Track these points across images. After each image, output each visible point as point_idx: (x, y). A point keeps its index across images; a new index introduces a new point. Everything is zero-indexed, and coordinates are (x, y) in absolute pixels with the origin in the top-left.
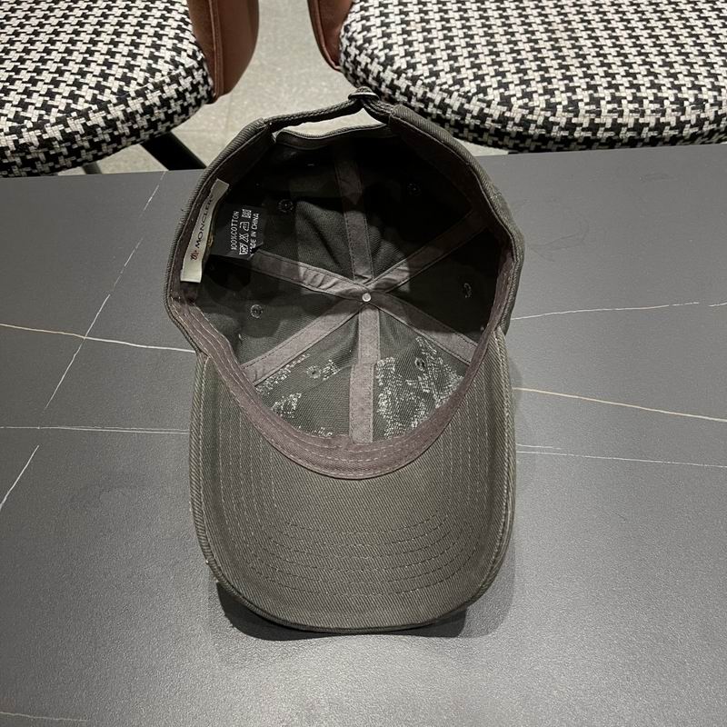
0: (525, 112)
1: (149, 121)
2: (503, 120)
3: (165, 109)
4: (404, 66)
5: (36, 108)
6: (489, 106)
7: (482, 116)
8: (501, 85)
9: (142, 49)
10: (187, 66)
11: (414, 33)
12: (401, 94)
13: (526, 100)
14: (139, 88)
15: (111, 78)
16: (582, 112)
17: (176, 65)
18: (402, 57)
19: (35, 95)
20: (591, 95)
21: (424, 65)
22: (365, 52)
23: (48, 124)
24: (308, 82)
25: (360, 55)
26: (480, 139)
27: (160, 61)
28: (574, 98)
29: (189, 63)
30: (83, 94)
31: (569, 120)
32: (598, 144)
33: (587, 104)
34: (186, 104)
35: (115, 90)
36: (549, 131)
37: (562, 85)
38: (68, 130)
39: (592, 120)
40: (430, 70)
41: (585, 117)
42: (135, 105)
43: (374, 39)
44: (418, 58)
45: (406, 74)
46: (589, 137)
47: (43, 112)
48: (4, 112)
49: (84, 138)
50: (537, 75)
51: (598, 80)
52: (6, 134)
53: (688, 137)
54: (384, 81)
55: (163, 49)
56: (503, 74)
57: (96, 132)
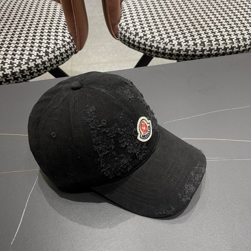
0: (187, 47)
1: (56, 61)
2: (179, 50)
3: (61, 57)
4: (142, 35)
5: (17, 60)
6: (174, 46)
7: (172, 50)
8: (177, 39)
9: (52, 37)
10: (68, 42)
11: (144, 24)
12: (142, 45)
13: (186, 43)
14: (52, 50)
15: (42, 47)
16: (206, 45)
17: (64, 41)
18: (141, 33)
19: (16, 55)
20: (208, 40)
21: (149, 34)
22: (128, 32)
23: (22, 65)
24: (97, 48)
25: (126, 33)
26: (171, 58)
27: (59, 40)
28: (203, 41)
29: (68, 40)
30: (33, 53)
31: (202, 48)
32: (212, 55)
33: (207, 42)
34: (68, 54)
35: (44, 51)
36: (195, 53)
37: (198, 37)
38: (29, 66)
39: (210, 48)
40: (152, 36)
41: (207, 47)
42: (51, 56)
43: (130, 28)
44: (147, 32)
45: (143, 38)
46: (209, 54)
47: (20, 61)
48: (6, 61)
49: (35, 69)
50: (189, 35)
51: (210, 35)
52: (8, 69)
53: (242, 51)
54: (136, 41)
55: (59, 36)
56: (177, 35)
57: (39, 66)
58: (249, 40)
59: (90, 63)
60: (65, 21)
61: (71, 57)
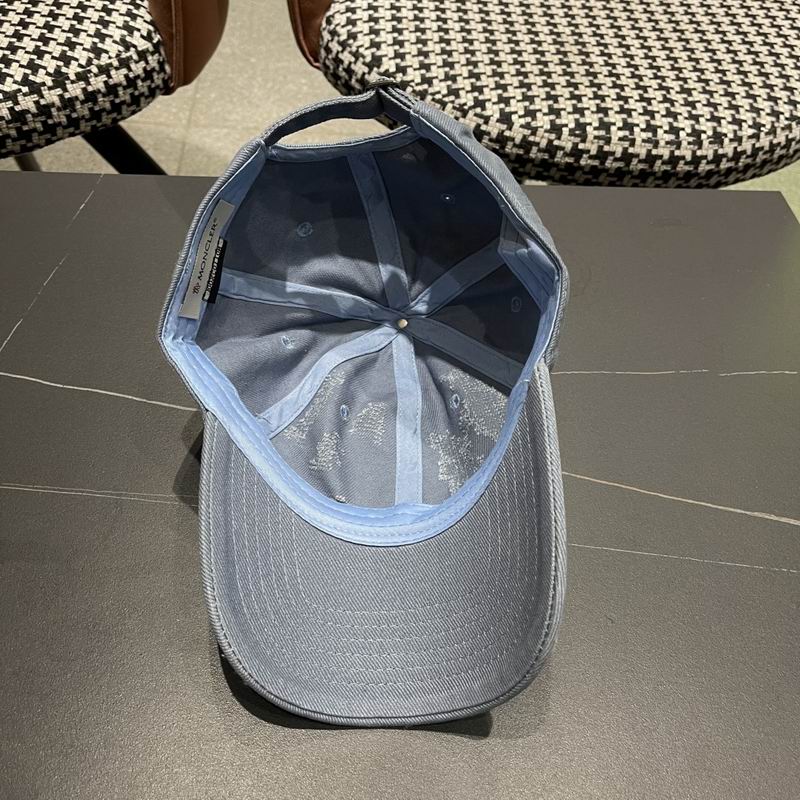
0: (527, 132)
1: (91, 110)
2: (502, 140)
3: (112, 98)
4: (393, 69)
6: (486, 123)
8: (501, 100)
9: (86, 25)
10: (140, 49)
11: (405, 32)
13: (529, 119)
14: (80, 70)
15: (47, 56)
16: (590, 137)
17: (127, 46)
18: (390, 59)
20: (601, 119)
21: (415, 70)
22: (348, 49)
24: (285, 77)
25: (342, 52)
27: (108, 40)
28: (582, 120)
29: (143, 45)
30: (11, 72)
31: (575, 145)
32: (605, 174)
33: (595, 129)
34: (137, 93)
35: (51, 71)
36: (553, 156)
37: (568, 105)
39: (601, 148)
40: (423, 76)
41: (593, 143)
42: (75, 90)
43: (359, 36)
44: (409, 61)
46: (595, 167)
49: (11, 126)
50: (542, 92)
51: (609, 103)
53: (703, 175)
55: (112, 27)
56: (505, 87)
57: (25, 119)
58: (731, 140)
59: (251, 125)
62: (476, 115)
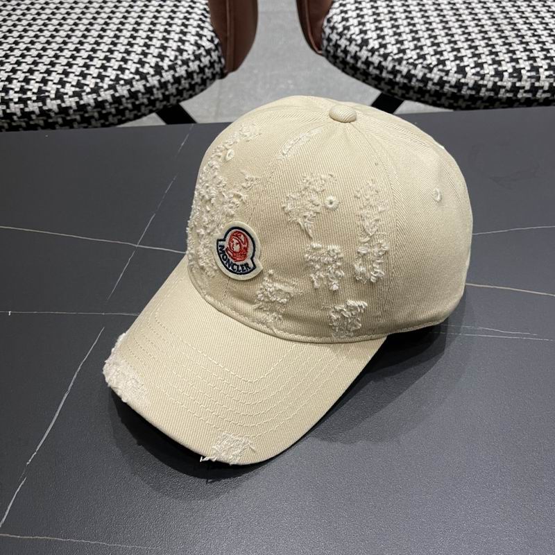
0: (477, 78)
1: (177, 89)
2: (459, 85)
3: (190, 80)
4: (377, 46)
5: (93, 78)
6: (447, 75)
7: (441, 83)
8: (456, 58)
9: (173, 35)
10: (207, 48)
11: (383, 22)
12: (375, 68)
13: (478, 69)
14: (170, 63)
15: (150, 56)
16: (525, 77)
17: (199, 46)
18: (375, 40)
19: (92, 68)
20: (531, 65)
21: (393, 45)
22: (344, 37)
23: (102, 90)
25: (340, 39)
26: (438, 102)
27: (187, 44)
28: (517, 66)
29: (208, 45)
30: (129, 67)
31: (514, 84)
32: (536, 103)
33: (528, 71)
34: (205, 77)
35: (153, 65)
36: (497, 93)
37: (507, 57)
38: (117, 95)
39: (533, 84)
40: (399, 49)
41: (526, 81)
42: (168, 76)
43: (352, 28)
44: (388, 39)
45: (379, 52)
46: (529, 98)
47: (98, 80)
48: (69, 80)
49: (129, 101)
50: (486, 51)
51: (535, 54)
52: (70, 97)
54: (360, 58)
55: (189, 35)
56: (458, 50)
57: (137, 96)
60: (206, 4)
61: (211, 84)
62: (439, 70)
